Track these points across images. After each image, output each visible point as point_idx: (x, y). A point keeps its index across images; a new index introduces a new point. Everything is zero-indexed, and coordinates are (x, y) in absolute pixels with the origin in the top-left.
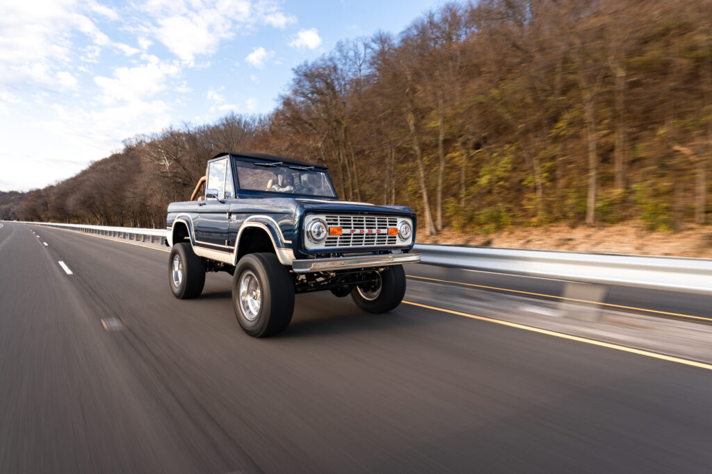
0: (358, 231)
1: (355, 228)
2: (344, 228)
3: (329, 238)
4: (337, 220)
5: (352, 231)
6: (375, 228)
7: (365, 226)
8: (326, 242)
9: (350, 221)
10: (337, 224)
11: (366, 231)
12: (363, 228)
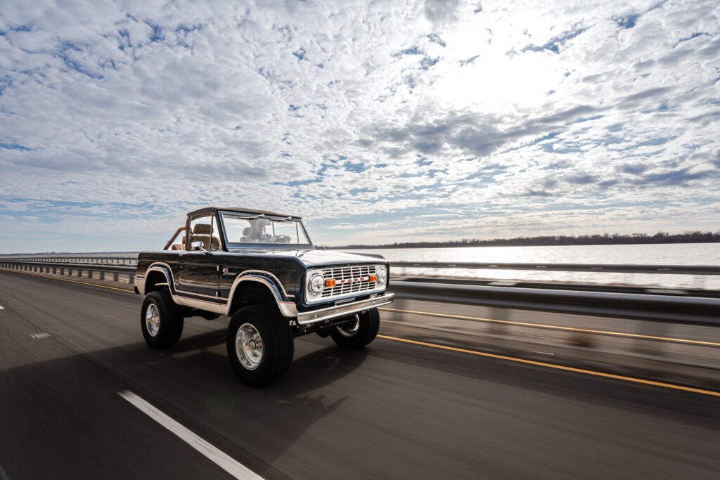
0: (347, 281)
1: (345, 278)
2: (337, 279)
3: (325, 290)
4: (330, 273)
5: (343, 282)
6: (359, 276)
7: (352, 275)
8: (323, 293)
9: (340, 272)
10: (331, 276)
11: (353, 279)
12: (350, 277)
